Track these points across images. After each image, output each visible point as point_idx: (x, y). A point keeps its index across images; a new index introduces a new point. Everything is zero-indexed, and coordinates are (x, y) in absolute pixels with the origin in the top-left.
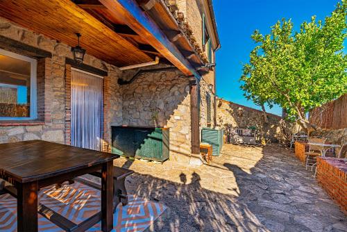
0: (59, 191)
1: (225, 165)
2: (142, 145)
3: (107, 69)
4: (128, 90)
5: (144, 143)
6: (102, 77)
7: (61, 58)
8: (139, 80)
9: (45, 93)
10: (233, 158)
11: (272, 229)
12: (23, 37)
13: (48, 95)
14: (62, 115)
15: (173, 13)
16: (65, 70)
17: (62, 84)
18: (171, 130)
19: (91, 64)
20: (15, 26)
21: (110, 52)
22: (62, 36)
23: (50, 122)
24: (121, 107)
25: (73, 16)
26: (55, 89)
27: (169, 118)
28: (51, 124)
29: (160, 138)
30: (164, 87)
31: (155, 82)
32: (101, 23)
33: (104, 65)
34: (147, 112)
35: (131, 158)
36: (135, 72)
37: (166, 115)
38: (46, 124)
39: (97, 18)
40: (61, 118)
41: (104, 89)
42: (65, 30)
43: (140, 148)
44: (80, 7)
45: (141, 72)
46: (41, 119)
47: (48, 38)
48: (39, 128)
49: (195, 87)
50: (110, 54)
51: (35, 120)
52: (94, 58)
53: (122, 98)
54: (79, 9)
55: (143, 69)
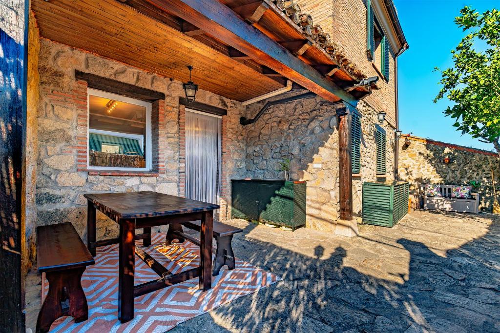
0: (168, 248)
1: (400, 241)
2: (268, 205)
3: (227, 106)
4: (253, 131)
5: (270, 202)
6: (221, 117)
7: (174, 98)
8: (267, 117)
9: (159, 141)
10: (418, 232)
11: (440, 330)
12: (138, 79)
13: (162, 142)
14: (176, 165)
15: (291, 17)
16: (179, 112)
17: (175, 129)
18: (308, 184)
19: (207, 102)
20: (130, 69)
21: (227, 83)
22: (175, 72)
23: (164, 173)
24: (244, 155)
25: (181, 47)
26: (169, 135)
27: (306, 167)
28: (164, 176)
29: (291, 195)
30: (300, 123)
31: (287, 116)
32: (213, 49)
33: (222, 101)
34: (276, 160)
35: (253, 221)
36: (261, 106)
37: (302, 163)
38: (160, 175)
39: (207, 44)
40: (175, 169)
41: (223, 132)
42: (175, 64)
43: (265, 209)
44: (188, 35)
45: (269, 104)
46: (156, 170)
47: (162, 78)
48: (152, 180)
49: (345, 119)
50: (229, 86)
51: (150, 172)
52: (211, 94)
53: (245, 143)
54: (186, 37)
55: (272, 100)
